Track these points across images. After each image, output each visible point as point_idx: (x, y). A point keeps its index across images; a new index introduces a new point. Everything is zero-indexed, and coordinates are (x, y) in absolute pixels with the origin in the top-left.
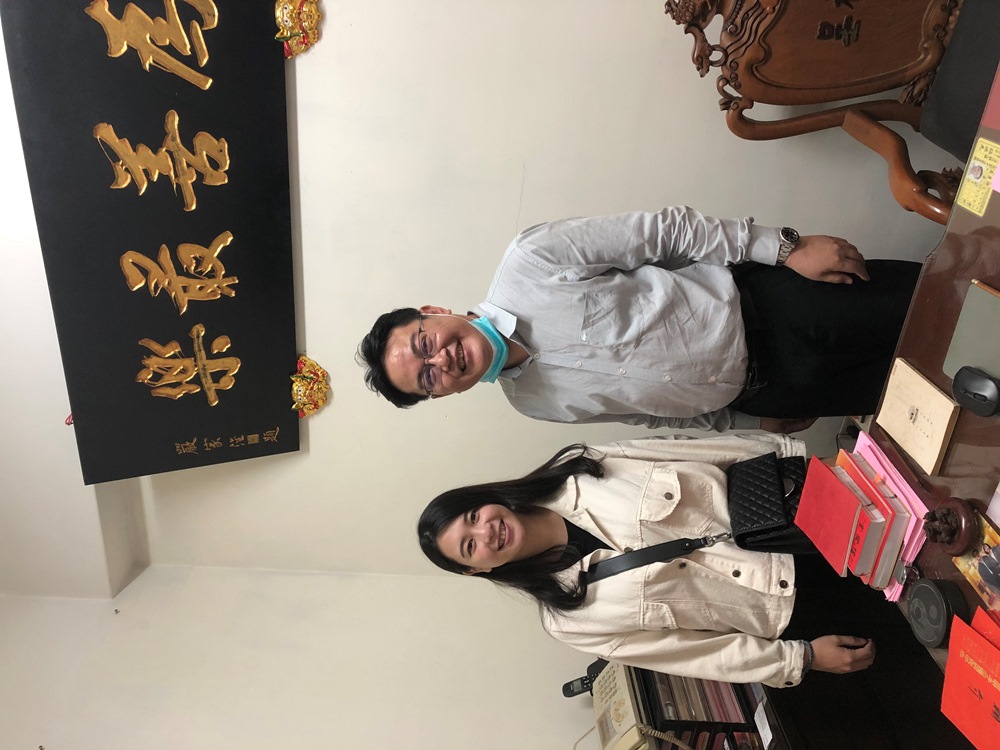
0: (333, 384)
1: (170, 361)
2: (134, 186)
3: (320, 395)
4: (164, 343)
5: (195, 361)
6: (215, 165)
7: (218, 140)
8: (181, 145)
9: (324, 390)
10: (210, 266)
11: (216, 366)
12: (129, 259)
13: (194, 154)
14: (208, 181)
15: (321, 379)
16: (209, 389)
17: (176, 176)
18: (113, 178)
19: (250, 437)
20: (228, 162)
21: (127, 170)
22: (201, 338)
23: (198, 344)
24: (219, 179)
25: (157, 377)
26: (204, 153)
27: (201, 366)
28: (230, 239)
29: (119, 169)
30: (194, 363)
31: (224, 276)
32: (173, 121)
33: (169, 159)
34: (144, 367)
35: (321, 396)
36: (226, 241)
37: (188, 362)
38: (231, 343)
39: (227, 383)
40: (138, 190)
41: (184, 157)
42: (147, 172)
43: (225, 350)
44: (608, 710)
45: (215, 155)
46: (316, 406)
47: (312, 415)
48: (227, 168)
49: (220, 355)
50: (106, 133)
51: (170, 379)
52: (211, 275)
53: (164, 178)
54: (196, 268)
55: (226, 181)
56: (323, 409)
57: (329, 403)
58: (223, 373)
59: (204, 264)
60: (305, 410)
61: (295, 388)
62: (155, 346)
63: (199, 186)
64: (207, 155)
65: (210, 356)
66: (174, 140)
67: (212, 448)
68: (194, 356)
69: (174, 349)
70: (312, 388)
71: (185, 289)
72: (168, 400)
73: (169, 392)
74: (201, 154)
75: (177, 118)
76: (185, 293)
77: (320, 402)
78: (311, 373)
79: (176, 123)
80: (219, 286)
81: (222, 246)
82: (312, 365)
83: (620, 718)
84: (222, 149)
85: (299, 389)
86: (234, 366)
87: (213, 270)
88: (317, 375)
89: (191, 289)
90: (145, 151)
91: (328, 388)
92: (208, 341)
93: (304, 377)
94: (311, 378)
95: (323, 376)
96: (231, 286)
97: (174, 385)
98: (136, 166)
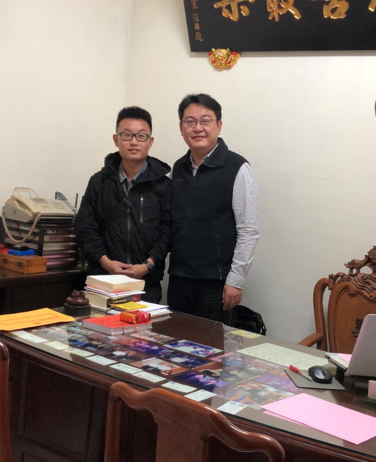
0: (225, 72)
3: (219, 64)
6: (333, 11)
7: (346, 13)
9: (222, 67)
10: (284, 7)
11: (234, 7)
14: (325, 7)
15: (227, 65)
16: (222, 3)
19: (198, 25)
20: (335, 18)
24: (326, 13)
28: (297, 18)
31: (279, 14)
36: (296, 16)
38: (246, 17)
39: (225, 13)
43: (242, 12)
44: (47, 203)
45: (338, 11)
46: (214, 62)
47: (209, 60)
48: (332, 17)
49: (240, 10)
52: (279, 7)
55: (325, 17)
56: (212, 66)
57: (215, 69)
58: (231, 11)
59: (285, 3)
60: (212, 56)
61: (224, 51)
64: (337, 7)
65: (239, 4)
67: (192, 3)
70: (222, 60)
74: (338, 4)
77: (215, 64)
78: (231, 60)
80: (274, 11)
81: (293, 13)
82: (235, 61)
83: (44, 207)
84: (341, 15)
85: (222, 53)
86: (234, 17)
87: (282, 8)
88: (229, 63)
91: (223, 69)
92: (246, 3)
93: (228, 56)
94: (228, 60)
95: (229, 67)
96: (274, 16)
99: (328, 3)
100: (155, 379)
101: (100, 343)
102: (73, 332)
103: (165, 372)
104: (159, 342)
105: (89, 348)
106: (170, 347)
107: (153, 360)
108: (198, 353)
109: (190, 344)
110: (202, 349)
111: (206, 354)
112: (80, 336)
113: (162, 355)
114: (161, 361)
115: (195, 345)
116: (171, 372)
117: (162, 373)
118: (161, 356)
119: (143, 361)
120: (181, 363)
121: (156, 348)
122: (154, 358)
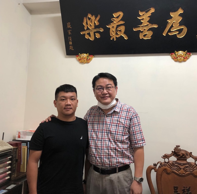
0: (86, 64)
1: (93, 23)
2: (140, 16)
4: (98, 21)
5: (93, 29)
6: (145, 36)
7: (151, 37)
8: (149, 28)
9: (84, 62)
10: (119, 34)
11: (92, 34)
12: (121, 14)
13: (147, 31)
14: (141, 34)
15: (87, 61)
16: (85, 32)
17: (142, 26)
18: (142, 11)
19: (71, 42)
20: (145, 39)
21: (144, 14)
22: (99, 30)
24: (141, 37)
25: (89, 19)
26: (147, 33)
28: (126, 39)
29: (144, 13)
30: (93, 28)
31: (116, 37)
32: (155, 26)
33: (146, 25)
34: (92, 16)
35: (81, 61)
37: (93, 27)
38: (98, 38)
39: (87, 37)
40: (138, 17)
41: (146, 28)
42: (143, 19)
45: (147, 36)
46: (79, 60)
47: (77, 59)
48: (144, 39)
49: (95, 35)
50: (152, 10)
51: (89, 22)
52: (117, 34)
53: (141, 23)
54: (118, 30)
57: (80, 63)
58: (90, 36)
60: (78, 57)
62: (98, 19)
63: (140, 31)
65: (95, 33)
66: (151, 26)
67: (68, 32)
68: (95, 29)
69: (97, 23)
70: (85, 59)
71: (113, 27)
72: (83, 21)
73: (85, 22)
74: (147, 32)
75: (156, 27)
76: (112, 27)
79: (155, 27)
80: (113, 35)
81: (124, 37)
82: (91, 59)
84: (148, 37)
85: (85, 55)
86: (92, 39)
89: (113, 28)
90: (148, 19)
91: (85, 63)
92: (99, 32)
93: (88, 57)
94: (88, 59)
96: (113, 39)
97: (87, 23)
98: (144, 17)
99: (142, 32)
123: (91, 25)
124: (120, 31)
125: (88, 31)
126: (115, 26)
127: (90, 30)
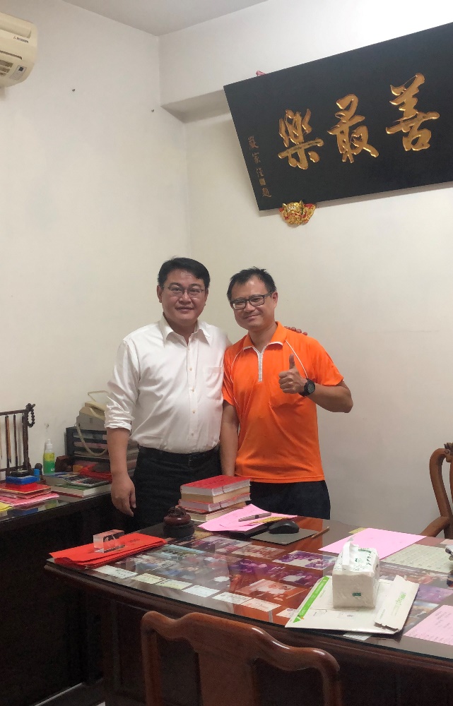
0: (301, 228)
1: (300, 129)
2: (394, 98)
4: (310, 123)
5: (302, 142)
6: (415, 142)
7: (429, 143)
8: (421, 122)
9: (296, 222)
10: (357, 146)
11: (302, 155)
13: (418, 130)
14: (405, 140)
15: (303, 219)
16: (288, 152)
17: (405, 120)
18: (397, 85)
19: (263, 180)
20: (417, 150)
21: (402, 93)
22: (315, 144)
23: (312, 143)
24: (407, 146)
25: (290, 121)
26: (420, 136)
27: (300, 146)
28: (375, 156)
29: (402, 89)
31: (353, 154)
32: (433, 116)
33: (412, 116)
34: (295, 114)
35: (293, 221)
36: (373, 154)
37: (301, 138)
38: (316, 163)
39: (292, 163)
40: (393, 100)
41: (416, 124)
42: (402, 104)
43: (311, 159)
45: (420, 142)
46: (287, 218)
47: (281, 216)
48: (414, 150)
49: (308, 157)
50: (420, 80)
51: (290, 128)
52: (353, 147)
53: (402, 114)
54: (355, 138)
55: (406, 150)
56: (285, 222)
57: (289, 226)
58: (298, 159)
59: (358, 142)
60: (283, 211)
61: (296, 204)
62: (307, 118)
63: (400, 135)
64: (418, 138)
65: (307, 151)
66: (423, 118)
68: (305, 142)
69: (307, 129)
70: (296, 214)
71: (342, 132)
72: (278, 129)
73: (283, 129)
74: (419, 134)
75: (436, 118)
76: (340, 132)
77: (289, 221)
78: (305, 213)
79: (434, 118)
80: (347, 153)
81: (369, 151)
82: (310, 213)
84: (423, 146)
85: (295, 206)
86: (303, 165)
87: (356, 148)
88: (304, 217)
89: (342, 136)
90: (414, 102)
91: (298, 225)
92: (314, 149)
93: (302, 209)
94: (302, 213)
95: (305, 220)
96: (348, 159)
97: (287, 132)
98: (405, 98)
99: (407, 135)
100: (268, 607)
101: (197, 569)
102: (164, 559)
103: (278, 596)
104: (267, 557)
105: (185, 577)
106: (280, 562)
107: (262, 582)
108: (314, 566)
109: (304, 556)
110: (319, 560)
111: (325, 566)
112: (172, 562)
113: (272, 574)
114: (272, 583)
115: (309, 556)
116: (285, 595)
117: (276, 598)
118: (272, 576)
119: (251, 585)
120: (296, 582)
121: (264, 565)
122: (263, 580)
123: (296, 136)
124: (359, 139)
125: (292, 148)
126: (347, 131)
127: (297, 146)
